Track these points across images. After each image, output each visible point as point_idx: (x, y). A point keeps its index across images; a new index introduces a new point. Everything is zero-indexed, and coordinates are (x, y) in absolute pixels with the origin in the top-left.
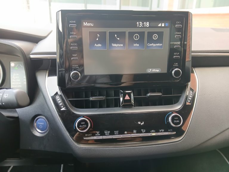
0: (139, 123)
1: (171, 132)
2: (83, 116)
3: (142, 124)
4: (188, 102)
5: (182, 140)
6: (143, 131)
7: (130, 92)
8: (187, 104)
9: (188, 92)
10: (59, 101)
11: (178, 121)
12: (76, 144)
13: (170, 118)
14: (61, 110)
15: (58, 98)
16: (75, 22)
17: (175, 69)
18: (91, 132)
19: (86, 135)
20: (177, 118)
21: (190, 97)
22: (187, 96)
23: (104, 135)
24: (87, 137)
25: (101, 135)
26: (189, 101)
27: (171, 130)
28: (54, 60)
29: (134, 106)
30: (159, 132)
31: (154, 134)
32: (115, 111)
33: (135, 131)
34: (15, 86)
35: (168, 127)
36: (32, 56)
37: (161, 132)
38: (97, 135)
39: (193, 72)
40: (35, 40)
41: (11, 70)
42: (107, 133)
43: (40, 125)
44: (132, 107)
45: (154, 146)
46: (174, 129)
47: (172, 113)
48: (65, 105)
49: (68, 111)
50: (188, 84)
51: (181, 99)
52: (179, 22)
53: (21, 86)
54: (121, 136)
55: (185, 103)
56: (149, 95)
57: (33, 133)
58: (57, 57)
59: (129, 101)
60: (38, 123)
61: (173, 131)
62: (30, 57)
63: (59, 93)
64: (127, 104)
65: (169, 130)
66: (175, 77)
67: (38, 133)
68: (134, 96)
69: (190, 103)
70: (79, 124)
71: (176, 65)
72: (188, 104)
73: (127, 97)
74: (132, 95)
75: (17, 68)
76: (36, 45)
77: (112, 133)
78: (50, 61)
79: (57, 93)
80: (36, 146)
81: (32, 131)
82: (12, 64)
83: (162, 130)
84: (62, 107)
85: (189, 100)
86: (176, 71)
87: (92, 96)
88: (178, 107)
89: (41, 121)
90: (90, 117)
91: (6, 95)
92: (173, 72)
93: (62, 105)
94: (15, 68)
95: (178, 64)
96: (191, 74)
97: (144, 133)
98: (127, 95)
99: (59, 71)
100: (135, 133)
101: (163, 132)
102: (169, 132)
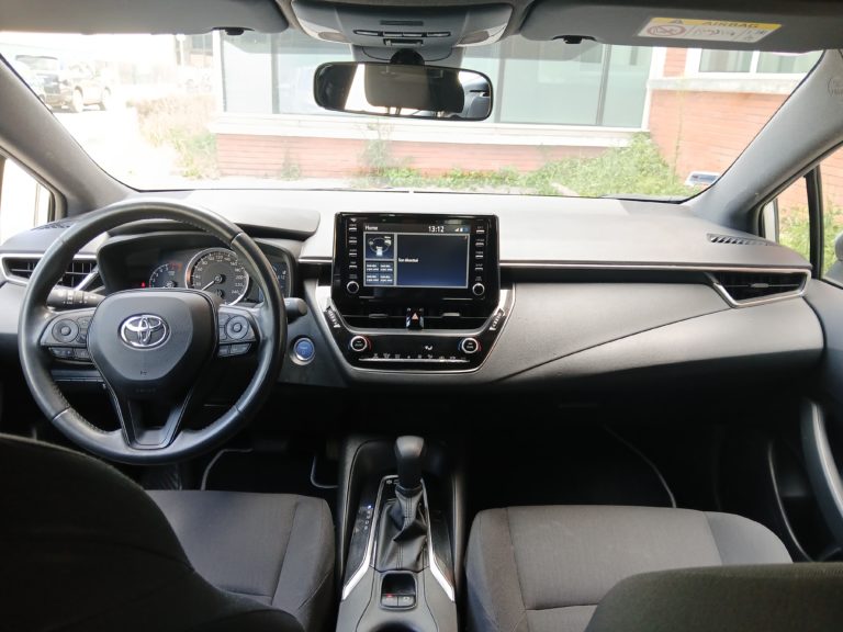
0: (427, 348)
1: (464, 359)
2: (360, 335)
4: (492, 327)
5: (474, 372)
6: (430, 356)
10: (332, 316)
11: (471, 347)
12: (349, 365)
13: (463, 343)
14: (334, 326)
15: (331, 313)
18: (369, 353)
19: (362, 355)
20: (472, 344)
21: (497, 321)
23: (383, 357)
24: (363, 357)
25: (379, 358)
26: (494, 326)
27: (463, 357)
28: (329, 265)
29: (424, 328)
30: (449, 358)
31: (443, 361)
33: (419, 356)
35: (460, 355)
36: (300, 260)
37: (451, 359)
38: (375, 356)
40: (301, 237)
42: (387, 356)
43: (302, 350)
44: (420, 329)
46: (467, 356)
48: (339, 322)
49: (343, 329)
51: (486, 322)
52: (481, 228)
56: (444, 315)
57: (292, 359)
58: (332, 263)
59: (418, 321)
60: (300, 347)
61: (466, 359)
63: (334, 308)
64: (415, 326)
65: (461, 357)
66: (476, 294)
67: (298, 360)
69: (495, 328)
70: (355, 342)
71: (478, 280)
72: (491, 329)
73: (415, 317)
76: (303, 245)
77: (392, 357)
78: (324, 267)
79: (330, 308)
80: (295, 378)
83: (453, 357)
85: (495, 324)
86: (477, 286)
87: (372, 313)
88: (477, 333)
89: (305, 345)
90: (367, 337)
92: (474, 288)
93: (335, 322)
97: (431, 358)
98: (415, 314)
99: (334, 280)
100: (419, 358)
101: (454, 359)
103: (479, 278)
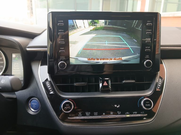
0: (116, 106)
1: (143, 114)
2: (68, 99)
3: (118, 107)
4: (157, 88)
5: (153, 121)
6: (119, 113)
7: (108, 79)
8: (157, 90)
9: (158, 80)
10: (48, 86)
11: (149, 105)
12: (61, 123)
13: (142, 102)
14: (50, 93)
15: (48, 84)
16: (62, 21)
17: (146, 60)
18: (75, 113)
19: (70, 115)
20: (148, 102)
21: (159, 84)
22: (157, 83)
24: (71, 117)
25: (82, 116)
26: (159, 88)
27: (143, 112)
28: (45, 52)
29: (112, 91)
30: (132, 114)
31: (128, 116)
32: (94, 95)
33: (112, 113)
34: (16, 73)
35: (140, 110)
36: (28, 49)
37: (134, 114)
38: (79, 115)
39: (162, 63)
40: (31, 36)
41: (13, 60)
42: (88, 114)
43: (34, 105)
44: (109, 92)
45: (129, 126)
46: (145, 112)
47: (144, 98)
48: (53, 90)
49: (55, 94)
50: (158, 73)
51: (152, 85)
52: (150, 22)
53: (20, 73)
54: (100, 117)
55: (156, 89)
56: (124, 82)
57: (28, 111)
58: (48, 50)
59: (107, 86)
60: (32, 104)
61: (145, 114)
62: (26, 50)
63: (49, 79)
64: (105, 90)
65: (141, 113)
66: (146, 67)
67: (32, 111)
68: (111, 82)
69: (159, 89)
70: (64, 105)
71: (147, 57)
73: (105, 84)
74: (110, 82)
75: (17, 59)
76: (32, 40)
77: (92, 115)
78: (43, 53)
79: (47, 80)
80: (29, 123)
81: (27, 110)
82: (14, 56)
83: (135, 112)
84: (51, 91)
85: (159, 86)
86: (147, 62)
87: (76, 82)
88: (149, 93)
89: (35, 102)
90: (73, 100)
91: (3, 81)
92: (145, 63)
93: (50, 90)
94: (16, 59)
95: (149, 56)
96: (161, 65)
97: (120, 114)
98: (105, 82)
99: (49, 61)
100: (111, 115)
101: (136, 114)
102: (141, 114)
103: (147, 56)
